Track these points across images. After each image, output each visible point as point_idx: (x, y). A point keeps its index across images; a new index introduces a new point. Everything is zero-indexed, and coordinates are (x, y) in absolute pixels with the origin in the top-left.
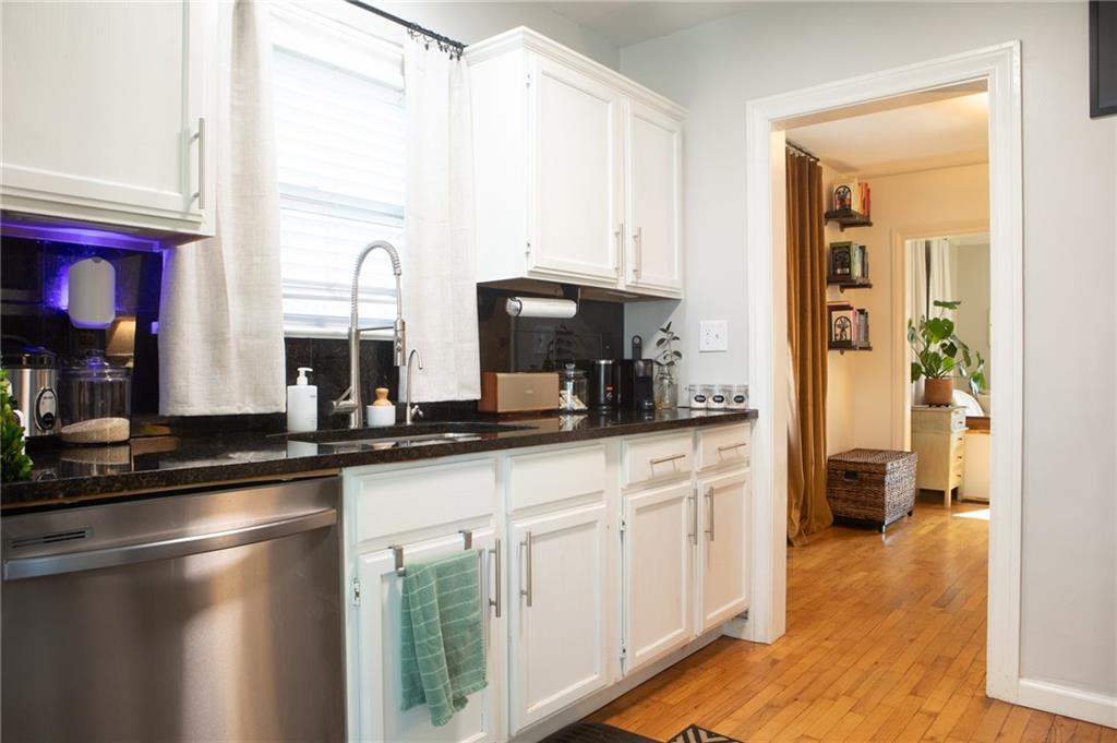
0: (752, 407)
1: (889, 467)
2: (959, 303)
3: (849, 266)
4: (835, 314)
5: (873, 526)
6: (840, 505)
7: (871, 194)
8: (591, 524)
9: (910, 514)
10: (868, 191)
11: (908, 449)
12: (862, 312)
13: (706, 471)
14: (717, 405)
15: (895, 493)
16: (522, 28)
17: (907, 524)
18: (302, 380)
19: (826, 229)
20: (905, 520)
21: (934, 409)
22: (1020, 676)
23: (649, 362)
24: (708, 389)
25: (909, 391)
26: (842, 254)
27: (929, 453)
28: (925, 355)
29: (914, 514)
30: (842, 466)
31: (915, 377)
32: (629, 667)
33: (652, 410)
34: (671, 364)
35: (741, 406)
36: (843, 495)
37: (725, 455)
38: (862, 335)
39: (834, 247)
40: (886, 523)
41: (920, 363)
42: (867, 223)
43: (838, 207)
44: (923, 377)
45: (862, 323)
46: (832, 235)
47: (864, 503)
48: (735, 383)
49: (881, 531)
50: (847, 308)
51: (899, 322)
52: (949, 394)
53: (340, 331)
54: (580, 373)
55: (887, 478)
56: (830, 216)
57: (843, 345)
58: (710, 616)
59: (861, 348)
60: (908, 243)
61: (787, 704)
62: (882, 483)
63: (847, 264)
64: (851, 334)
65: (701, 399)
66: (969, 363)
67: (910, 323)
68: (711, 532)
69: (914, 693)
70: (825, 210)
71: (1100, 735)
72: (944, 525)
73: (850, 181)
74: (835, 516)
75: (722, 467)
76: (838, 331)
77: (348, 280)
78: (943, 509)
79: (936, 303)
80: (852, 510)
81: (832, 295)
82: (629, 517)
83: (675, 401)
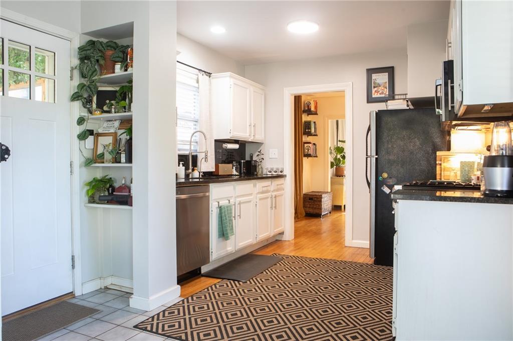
0: (285, 174)
1: (323, 196)
2: (344, 142)
3: (310, 129)
4: (306, 145)
5: (318, 215)
6: (307, 209)
7: (318, 104)
8: (250, 201)
9: (330, 213)
10: (317, 103)
11: (329, 191)
12: (314, 144)
13: (274, 191)
14: (275, 173)
15: (325, 205)
16: (230, 73)
17: (330, 216)
18: (181, 165)
19: (303, 116)
20: (329, 215)
21: (338, 177)
22: (353, 239)
23: (256, 161)
24: (272, 169)
25: (330, 172)
26: (308, 125)
27: (336, 193)
28: (336, 159)
29: (332, 213)
30: (308, 196)
31: (332, 166)
32: (258, 239)
33: (257, 175)
34: (261, 162)
35: (282, 174)
36: (308, 206)
37: (278, 187)
38: (314, 152)
39: (305, 122)
40: (322, 214)
41: (334, 162)
42: (316, 114)
43: (307, 109)
44: (335, 167)
45: (315, 148)
46: (305, 118)
47: (315, 208)
48: (280, 167)
49: (321, 217)
50: (310, 143)
51: (327, 148)
52: (344, 173)
53: (187, 153)
54: (237, 164)
55: (322, 200)
56: (304, 111)
57: (308, 156)
58: (275, 231)
59: (314, 157)
60: (330, 121)
62: (321, 201)
63: (310, 128)
64: (311, 152)
65: (270, 172)
67: (330, 148)
68: (275, 207)
70: (303, 109)
72: (341, 215)
73: (311, 100)
74: (306, 213)
75: (278, 190)
76: (307, 151)
77: (189, 139)
78: (341, 211)
79: (340, 141)
80: (311, 211)
81: (305, 138)
82: (258, 200)
83: (262, 172)
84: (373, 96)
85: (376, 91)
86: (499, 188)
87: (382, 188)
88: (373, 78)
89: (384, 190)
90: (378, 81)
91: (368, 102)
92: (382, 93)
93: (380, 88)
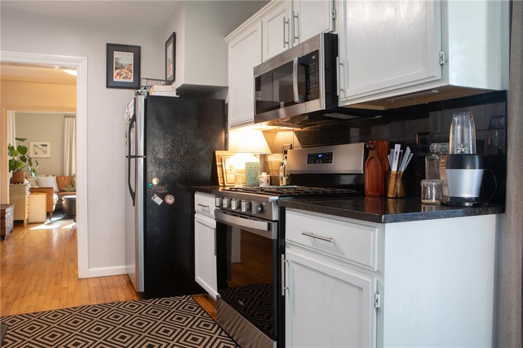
1: (6, 211)
2: (26, 139)
11: (9, 203)
15: (8, 222)
17: (11, 236)
22: (89, 268)
25: (8, 176)
29: (13, 231)
31: (10, 170)
40: (6, 236)
49: (4, 239)
52: (23, 180)
55: (6, 216)
60: (8, 111)
61: (14, 301)
62: (4, 218)
66: (31, 165)
69: (56, 284)
71: (112, 278)
78: (23, 227)
79: (16, 139)
84: (115, 80)
85: (118, 74)
86: (466, 195)
87: (152, 198)
88: (115, 56)
89: (155, 200)
90: (121, 62)
91: (108, 87)
92: (126, 77)
93: (124, 70)
